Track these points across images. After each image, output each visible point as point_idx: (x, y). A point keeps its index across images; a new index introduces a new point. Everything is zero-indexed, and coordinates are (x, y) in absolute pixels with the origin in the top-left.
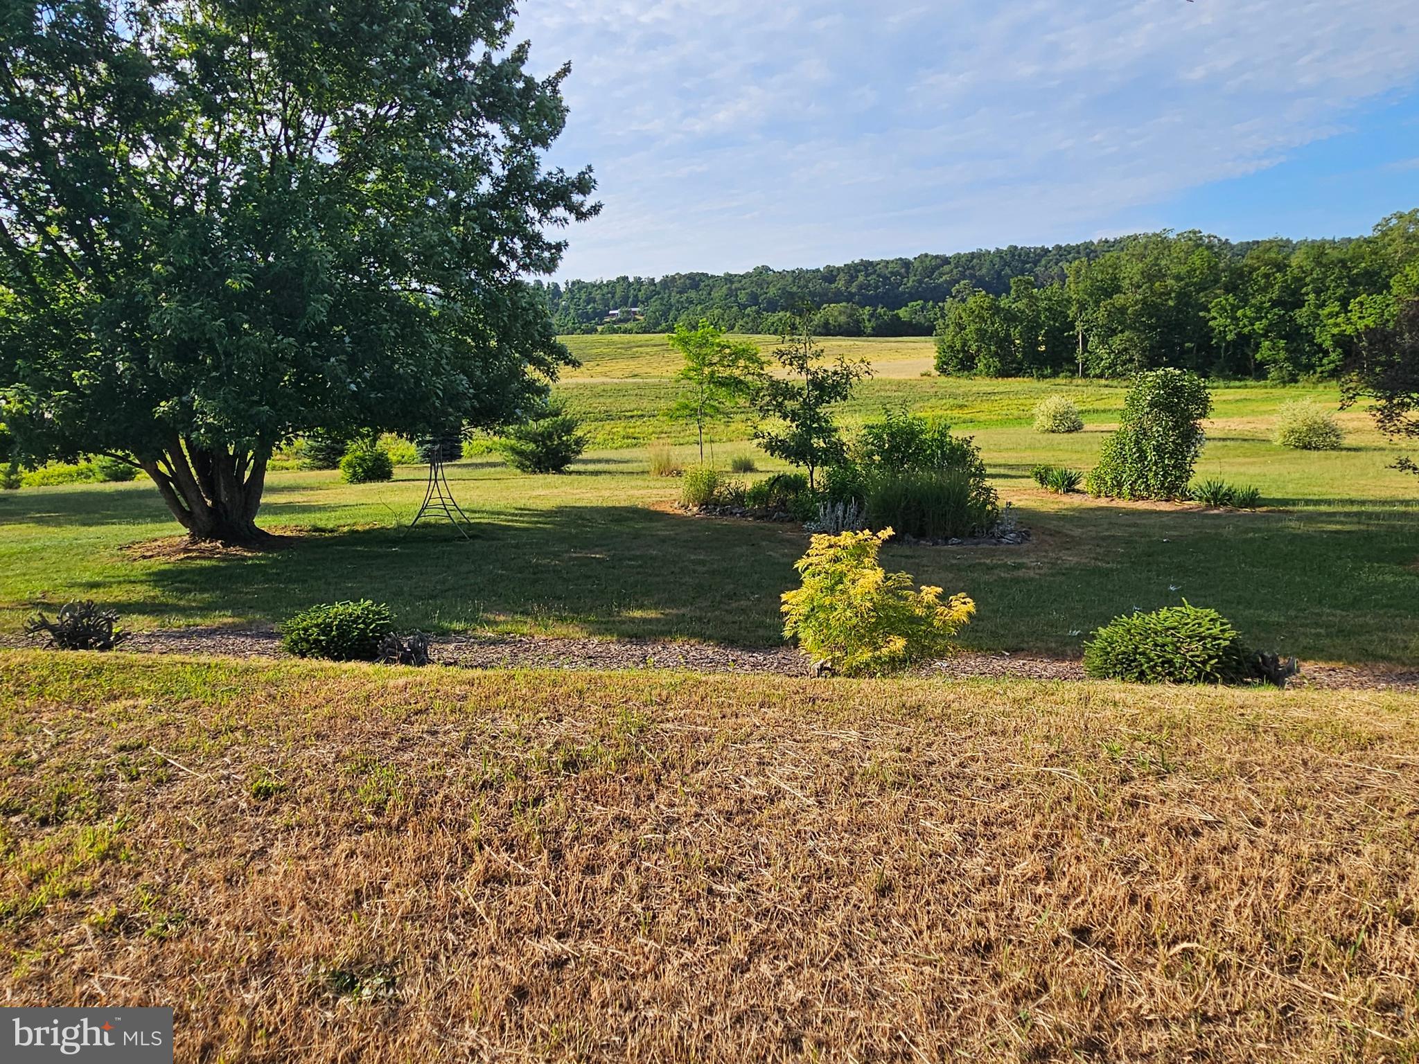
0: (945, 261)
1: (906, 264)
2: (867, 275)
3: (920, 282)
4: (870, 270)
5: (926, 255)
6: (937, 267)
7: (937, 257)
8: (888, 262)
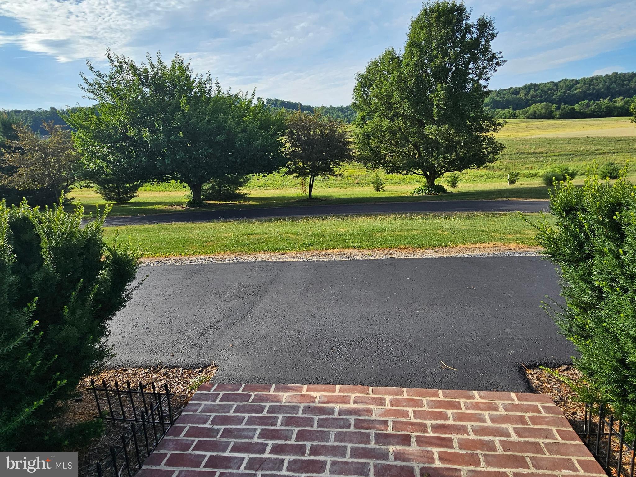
0: (577, 82)
1: (556, 84)
2: (535, 91)
3: (565, 93)
4: (537, 88)
5: (566, 80)
6: (573, 86)
7: (573, 80)
8: (545, 84)
